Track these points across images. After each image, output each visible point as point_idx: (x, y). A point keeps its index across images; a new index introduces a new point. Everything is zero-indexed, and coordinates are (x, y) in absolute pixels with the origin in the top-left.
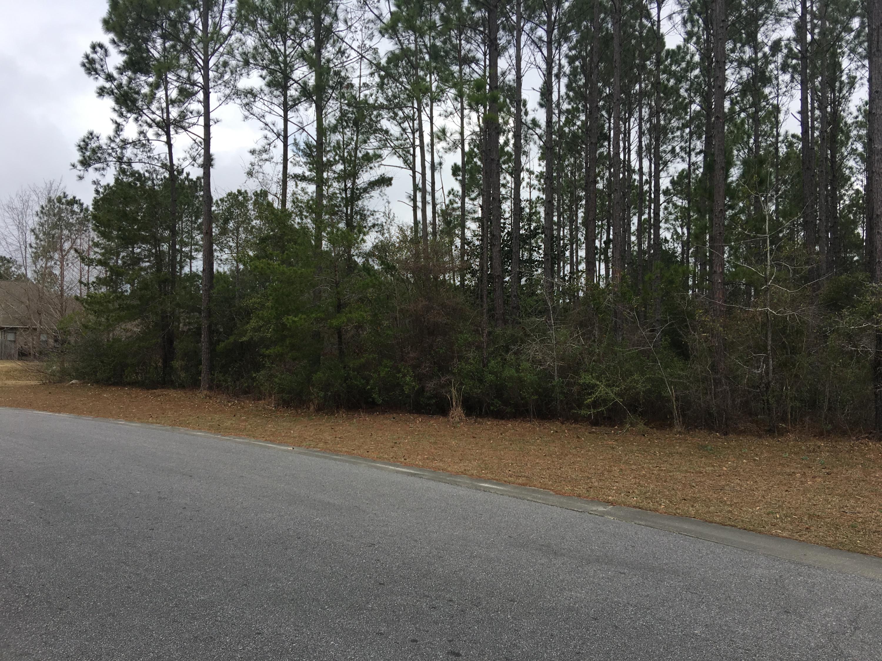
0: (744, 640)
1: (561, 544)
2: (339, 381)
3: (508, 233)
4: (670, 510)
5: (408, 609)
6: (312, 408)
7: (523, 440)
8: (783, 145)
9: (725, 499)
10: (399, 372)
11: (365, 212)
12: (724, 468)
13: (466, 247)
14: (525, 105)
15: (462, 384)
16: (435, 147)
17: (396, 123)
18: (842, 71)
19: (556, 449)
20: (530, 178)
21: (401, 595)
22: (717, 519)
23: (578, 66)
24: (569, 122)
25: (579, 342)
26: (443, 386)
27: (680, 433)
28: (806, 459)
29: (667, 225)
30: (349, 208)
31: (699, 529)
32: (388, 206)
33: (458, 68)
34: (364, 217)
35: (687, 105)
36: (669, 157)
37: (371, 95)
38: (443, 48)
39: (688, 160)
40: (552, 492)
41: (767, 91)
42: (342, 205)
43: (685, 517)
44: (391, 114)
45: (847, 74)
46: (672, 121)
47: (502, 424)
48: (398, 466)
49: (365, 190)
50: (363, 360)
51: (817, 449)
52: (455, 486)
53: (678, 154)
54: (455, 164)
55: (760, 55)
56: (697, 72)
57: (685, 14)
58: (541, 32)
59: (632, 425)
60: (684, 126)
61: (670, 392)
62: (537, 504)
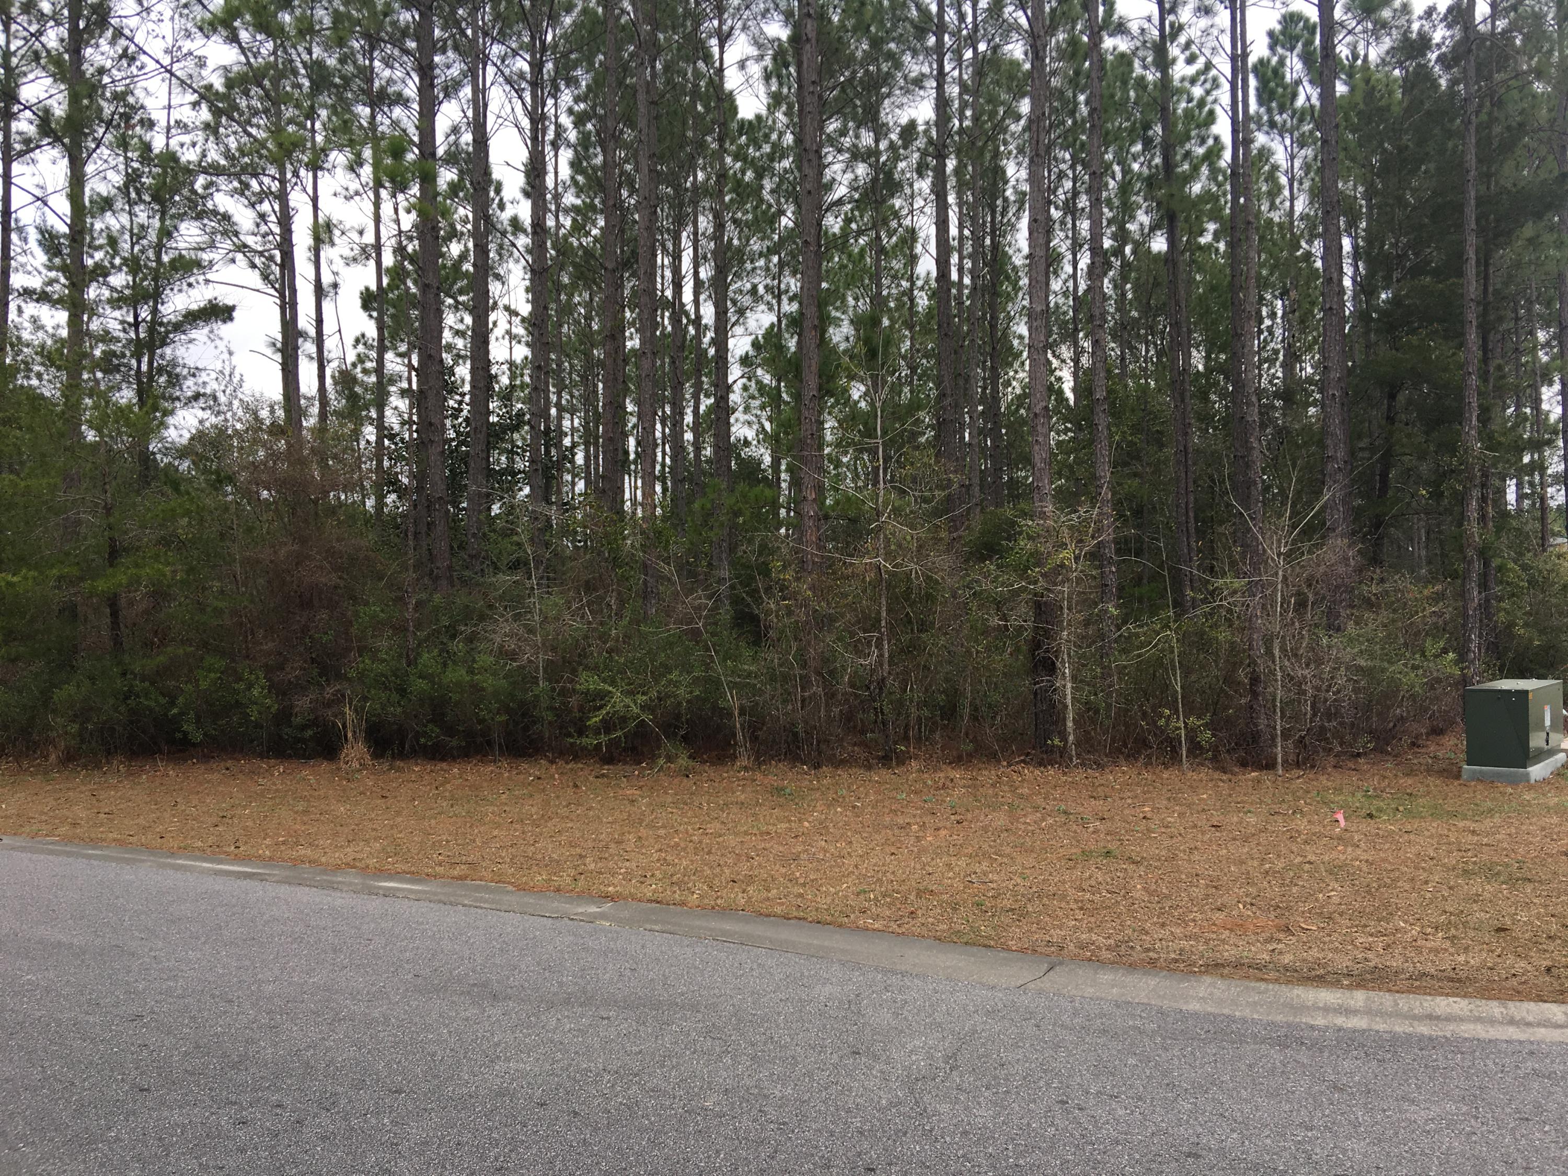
0: (780, 1107)
1: (508, 978)
2: (112, 701)
3: (467, 420)
4: (706, 901)
5: (190, 1132)
6: (53, 757)
7: (476, 796)
8: (923, 294)
9: (798, 874)
10: (240, 679)
11: (178, 370)
12: (806, 824)
13: (387, 442)
14: (498, 191)
15: (365, 699)
16: (322, 254)
17: (246, 202)
18: (1006, 182)
19: (534, 810)
20: (510, 323)
21: (180, 1107)
22: (778, 910)
23: (590, 132)
24: (578, 228)
25: (582, 617)
26: (329, 704)
27: (746, 769)
28: (931, 801)
29: (748, 417)
30: (145, 359)
31: (749, 929)
32: (230, 360)
33: (368, 110)
34: (175, 380)
35: (774, 215)
36: (747, 300)
37: (194, 145)
38: (339, 71)
39: (776, 308)
40: (510, 888)
41: (897, 203)
42: (128, 353)
43: (727, 911)
44: (236, 184)
45: (1014, 187)
46: (752, 242)
47: (442, 769)
48: (221, 862)
49: (178, 327)
50: (161, 659)
51: (948, 783)
52: (331, 892)
53: (762, 297)
54: (367, 289)
55: (883, 145)
56: (786, 163)
57: (768, 61)
58: (521, 64)
59: (669, 759)
60: (771, 251)
61: (732, 700)
62: (479, 911)
